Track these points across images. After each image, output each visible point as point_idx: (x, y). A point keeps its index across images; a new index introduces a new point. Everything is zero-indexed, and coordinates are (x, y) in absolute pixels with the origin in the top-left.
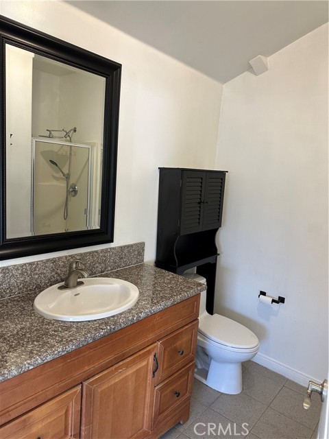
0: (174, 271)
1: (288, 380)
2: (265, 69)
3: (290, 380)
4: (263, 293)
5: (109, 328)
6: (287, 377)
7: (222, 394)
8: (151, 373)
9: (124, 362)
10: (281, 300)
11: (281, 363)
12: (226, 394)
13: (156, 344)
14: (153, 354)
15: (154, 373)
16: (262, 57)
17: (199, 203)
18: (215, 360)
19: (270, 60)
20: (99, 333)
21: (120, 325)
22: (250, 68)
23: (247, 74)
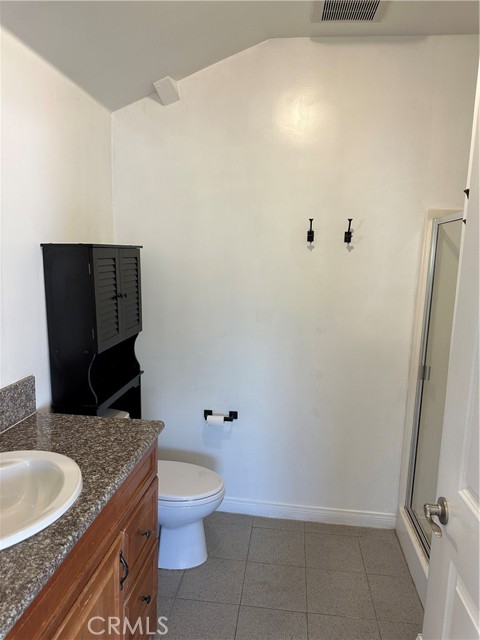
0: (93, 412)
1: (253, 518)
2: (175, 97)
3: (256, 517)
4: (208, 413)
5: (70, 538)
6: (251, 514)
7: (185, 570)
8: (119, 584)
9: (89, 584)
10: (233, 416)
11: (242, 499)
12: (190, 569)
13: (119, 537)
14: (118, 553)
15: (121, 583)
16: (171, 79)
17: (115, 298)
18: (166, 528)
19: (180, 85)
20: (61, 553)
21: (85, 526)
22: (153, 93)
23: (147, 101)
